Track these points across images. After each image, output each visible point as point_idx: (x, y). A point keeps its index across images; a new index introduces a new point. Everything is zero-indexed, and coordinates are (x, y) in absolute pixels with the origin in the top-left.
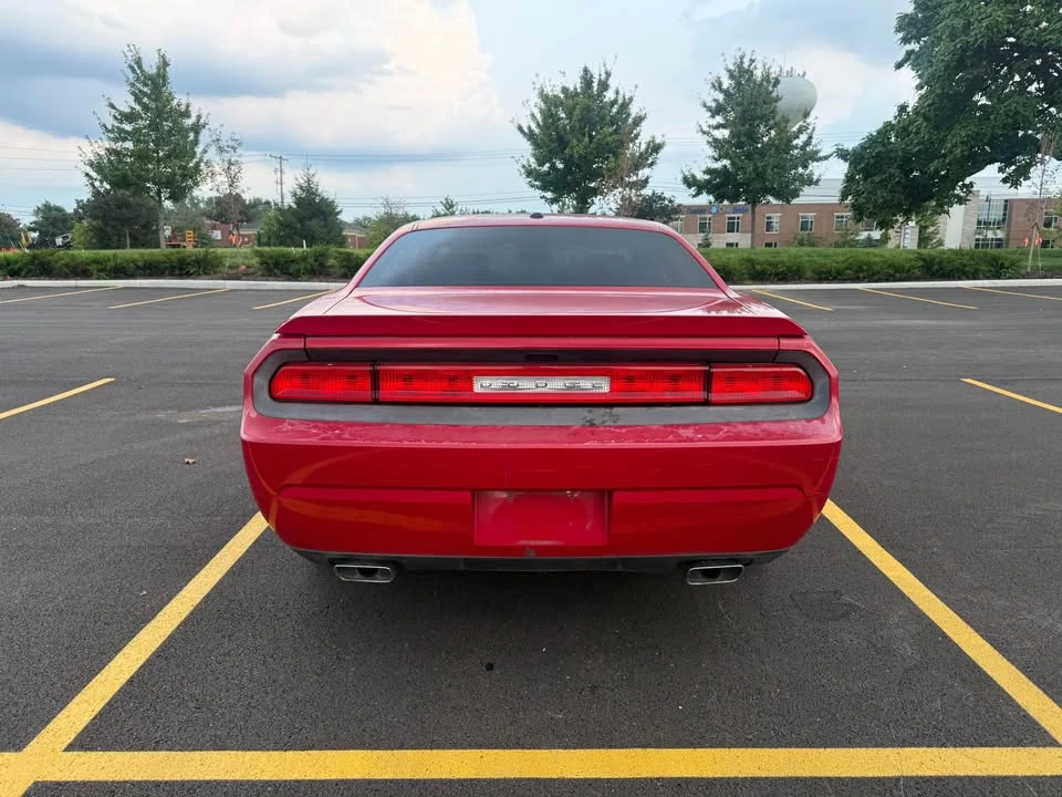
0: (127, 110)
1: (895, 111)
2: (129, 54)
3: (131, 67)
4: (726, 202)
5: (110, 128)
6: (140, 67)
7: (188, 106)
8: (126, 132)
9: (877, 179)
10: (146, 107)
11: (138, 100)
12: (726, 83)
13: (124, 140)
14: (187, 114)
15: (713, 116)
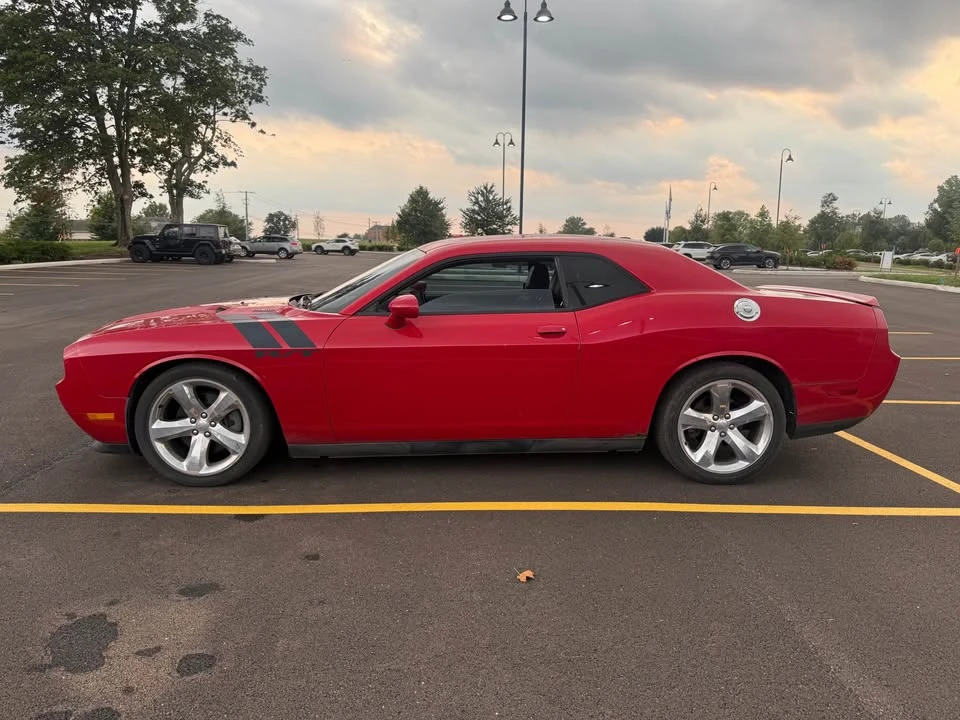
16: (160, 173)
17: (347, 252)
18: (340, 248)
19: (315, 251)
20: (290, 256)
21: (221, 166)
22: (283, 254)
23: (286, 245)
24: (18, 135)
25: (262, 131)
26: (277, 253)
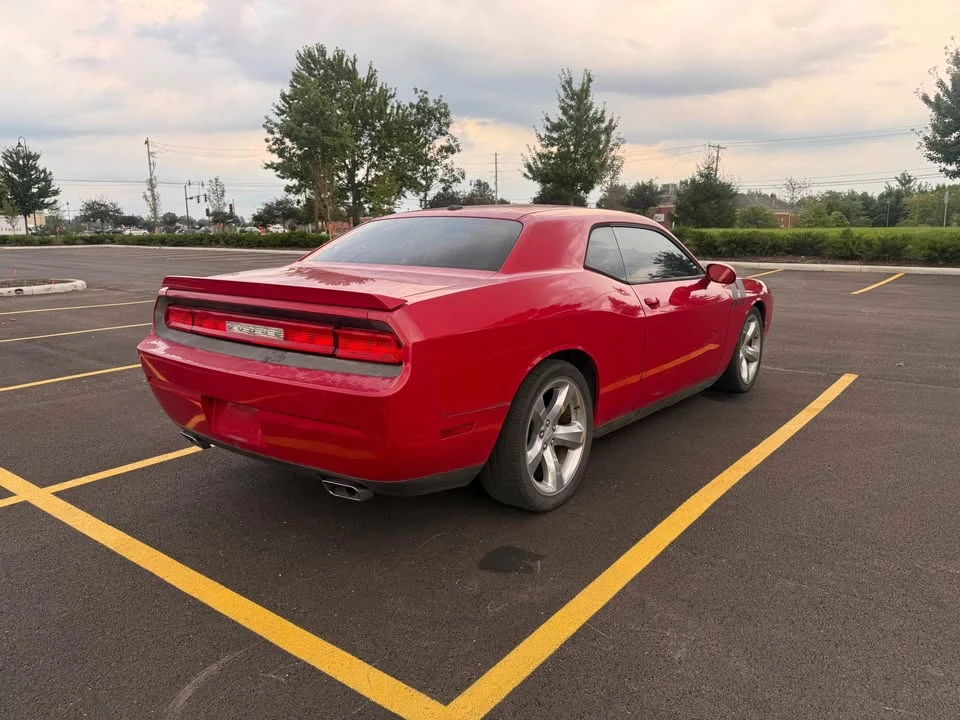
0: (556, 121)
2: (563, 76)
3: (564, 87)
5: (543, 136)
6: (570, 86)
7: (603, 112)
8: (554, 139)
10: (570, 118)
11: (565, 111)
13: (553, 145)
14: (601, 120)
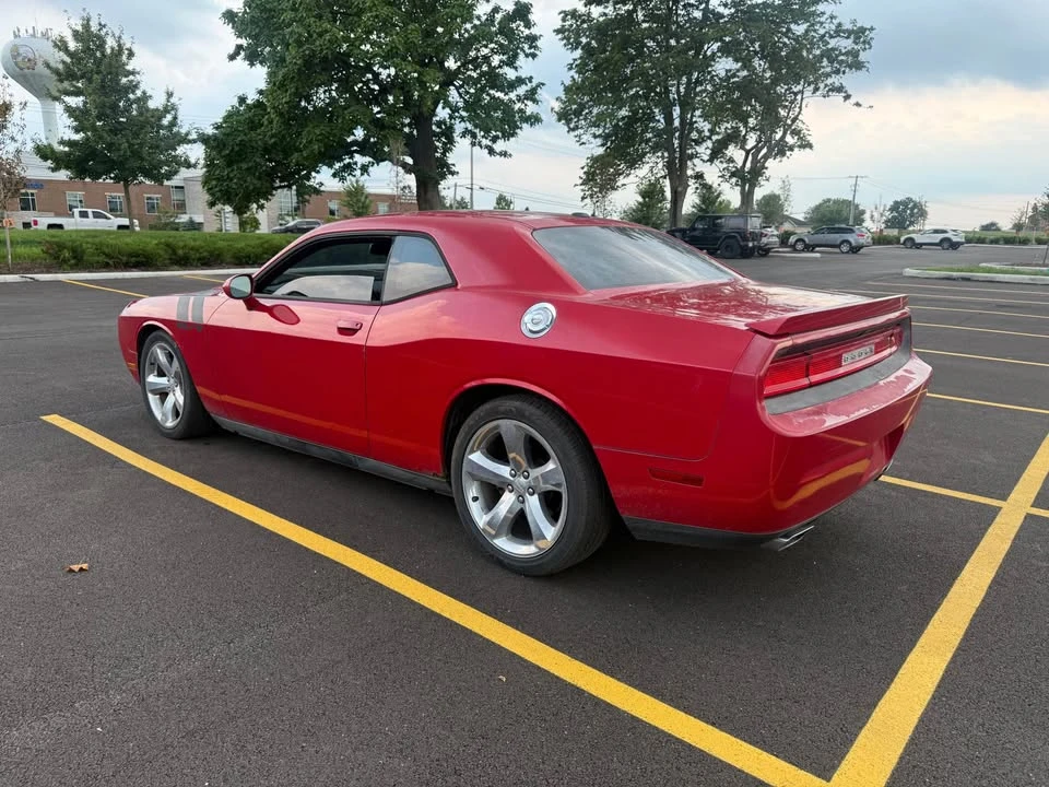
1: (235, 102)
4: (87, 180)
9: (244, 166)
12: (72, 45)
15: (61, 81)
16: (721, 162)
17: (946, 245)
18: (937, 241)
19: (904, 243)
20: (855, 250)
21: (796, 149)
22: (845, 248)
23: (852, 238)
24: (600, 136)
25: (858, 104)
26: (838, 246)
